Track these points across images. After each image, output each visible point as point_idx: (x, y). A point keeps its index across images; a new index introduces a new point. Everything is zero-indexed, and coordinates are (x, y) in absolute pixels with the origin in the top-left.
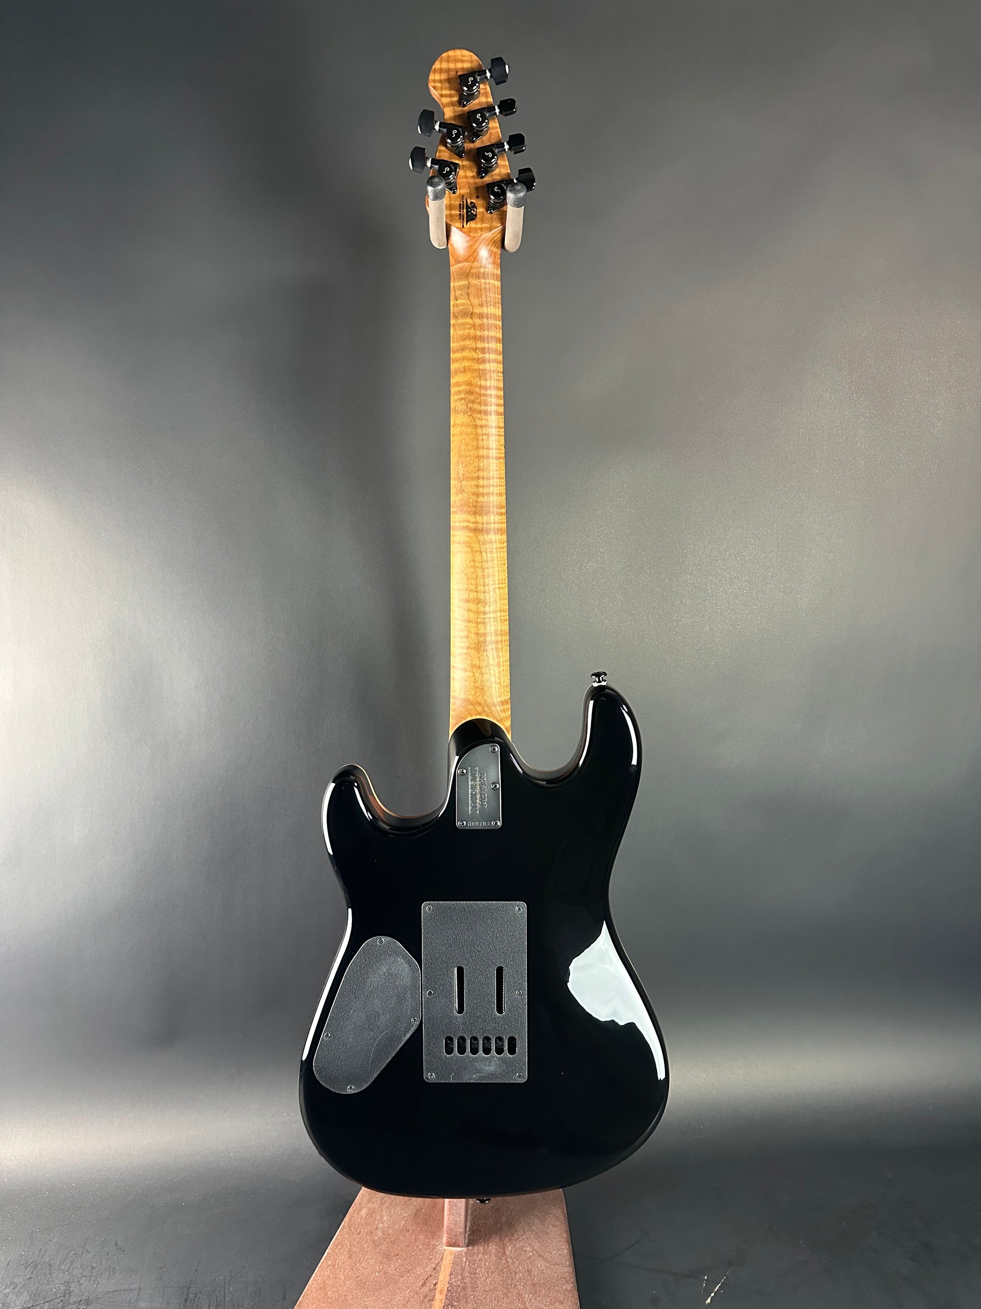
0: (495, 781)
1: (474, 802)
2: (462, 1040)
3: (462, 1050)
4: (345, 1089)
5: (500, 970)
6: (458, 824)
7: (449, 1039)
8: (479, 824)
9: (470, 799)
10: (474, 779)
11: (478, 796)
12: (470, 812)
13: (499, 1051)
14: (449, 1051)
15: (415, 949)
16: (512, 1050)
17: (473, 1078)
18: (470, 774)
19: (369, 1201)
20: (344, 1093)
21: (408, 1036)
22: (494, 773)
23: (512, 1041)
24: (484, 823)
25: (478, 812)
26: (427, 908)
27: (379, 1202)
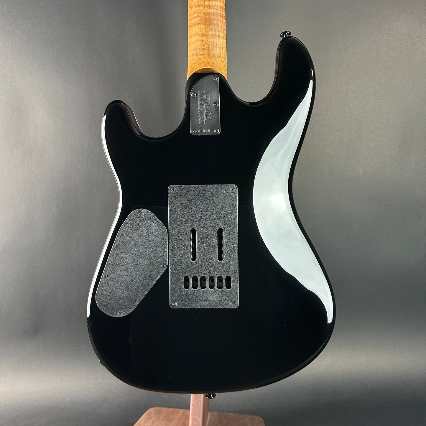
0: (216, 101)
1: (202, 116)
2: (195, 279)
3: (195, 287)
4: (116, 314)
5: (220, 232)
6: (192, 132)
7: (187, 279)
8: (205, 131)
9: (199, 113)
10: (202, 99)
11: (205, 112)
12: (199, 123)
13: (220, 287)
14: (187, 287)
15: (163, 218)
16: (229, 286)
17: (202, 305)
18: (199, 96)
19: (145, 423)
20: (116, 316)
21: (159, 276)
22: (215, 95)
23: (229, 279)
24: (209, 131)
25: (205, 123)
26: (171, 189)
27: (151, 423)
